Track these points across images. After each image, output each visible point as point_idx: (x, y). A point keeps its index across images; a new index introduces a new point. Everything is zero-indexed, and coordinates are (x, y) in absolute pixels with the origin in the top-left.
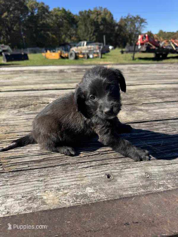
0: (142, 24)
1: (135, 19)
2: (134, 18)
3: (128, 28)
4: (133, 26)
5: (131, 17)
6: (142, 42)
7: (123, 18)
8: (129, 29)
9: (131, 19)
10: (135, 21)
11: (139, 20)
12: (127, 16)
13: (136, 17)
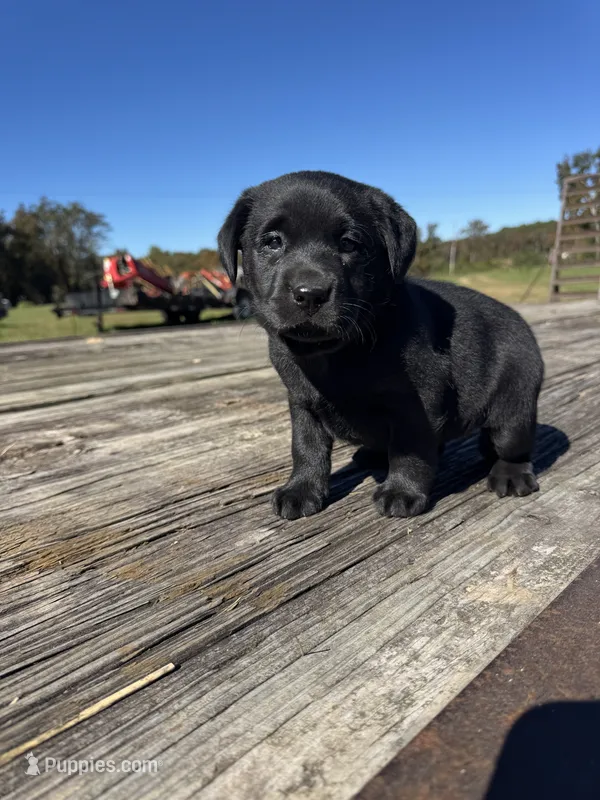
0: (96, 229)
1: (68, 213)
2: (65, 210)
3: (49, 241)
4: (65, 235)
5: (53, 206)
6: (117, 278)
7: (27, 208)
8: (54, 245)
9: (53, 212)
10: (70, 220)
11: (82, 216)
12: (37, 203)
13: (69, 208)
